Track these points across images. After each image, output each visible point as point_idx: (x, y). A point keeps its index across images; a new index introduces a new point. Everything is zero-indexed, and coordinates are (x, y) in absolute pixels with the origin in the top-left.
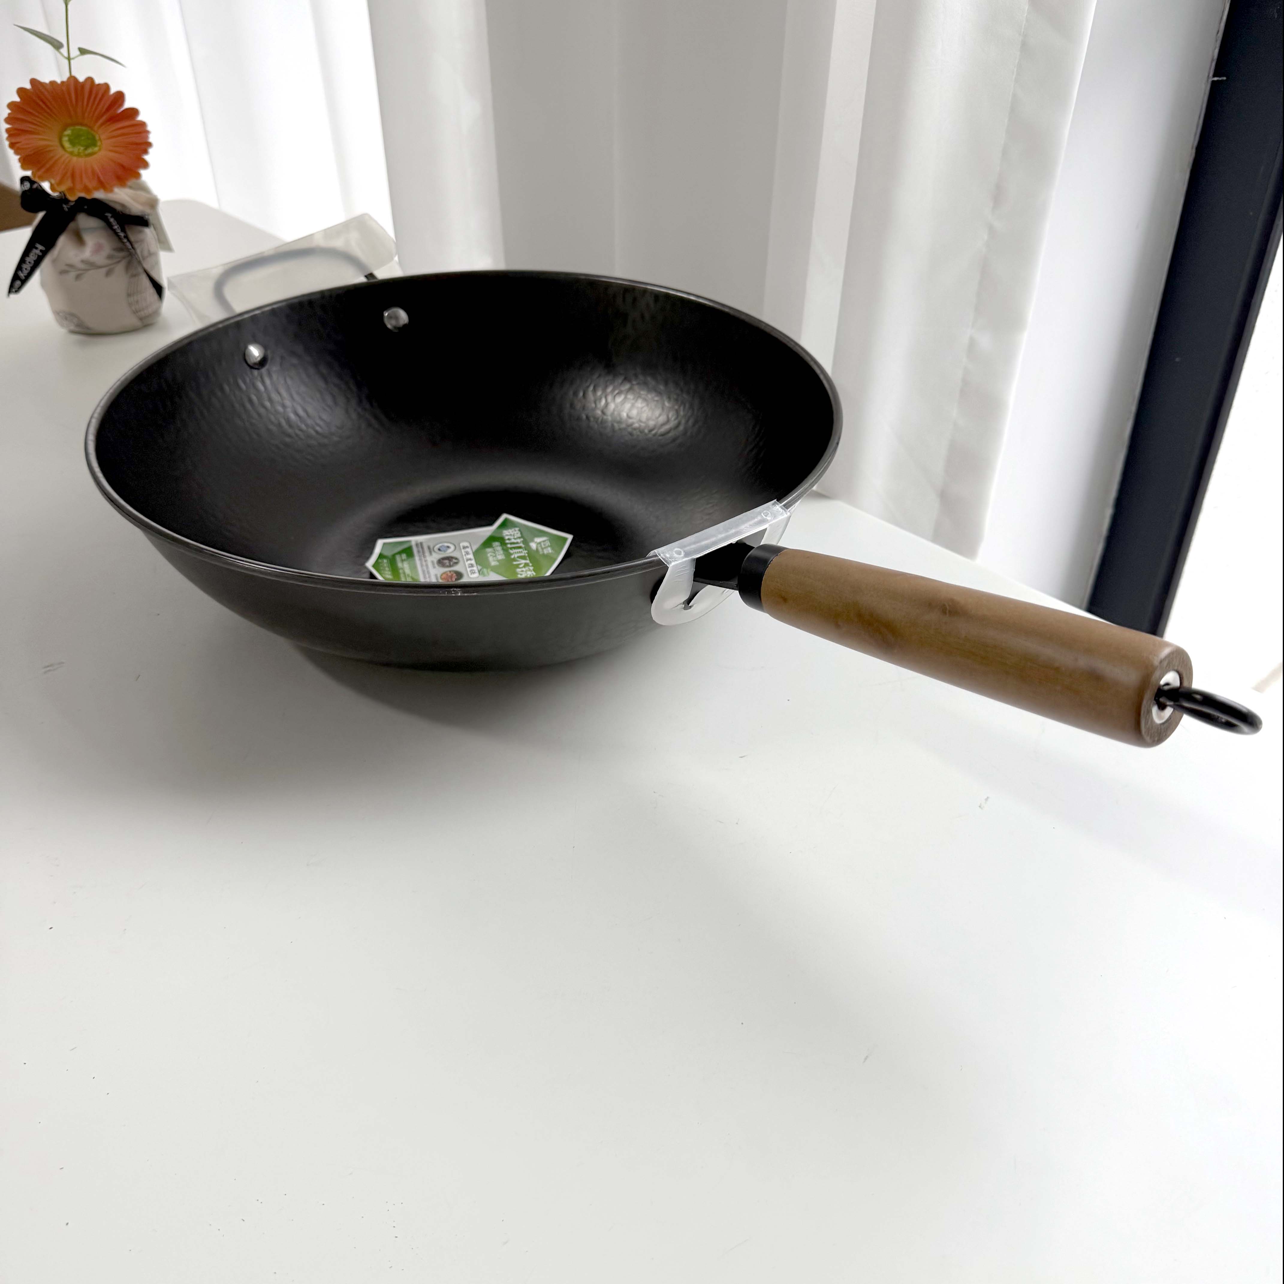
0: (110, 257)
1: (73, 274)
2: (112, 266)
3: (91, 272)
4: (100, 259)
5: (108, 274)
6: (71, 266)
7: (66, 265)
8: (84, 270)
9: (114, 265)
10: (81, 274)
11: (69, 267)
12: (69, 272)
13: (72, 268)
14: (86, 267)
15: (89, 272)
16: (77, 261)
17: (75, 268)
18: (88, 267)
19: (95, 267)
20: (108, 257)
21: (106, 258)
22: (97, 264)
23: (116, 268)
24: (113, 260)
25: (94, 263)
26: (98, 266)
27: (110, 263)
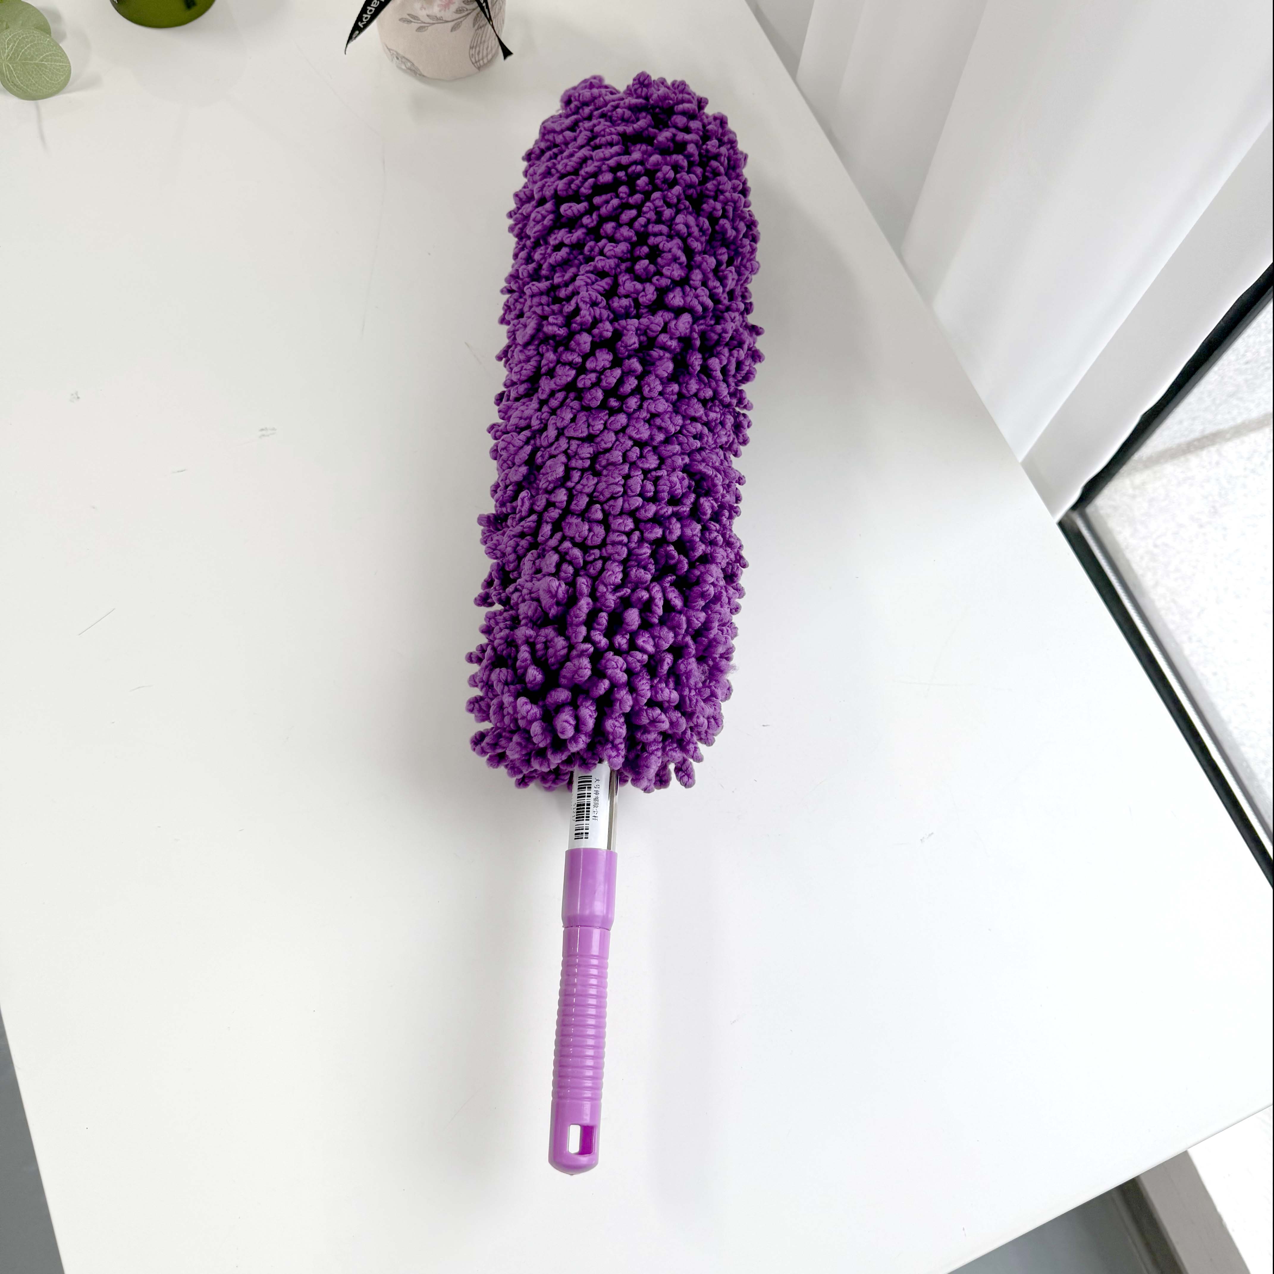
2: (459, 20)
4: (449, 14)
5: (453, 29)
7: (409, 15)
8: (428, 23)
9: (462, 19)
10: (424, 27)
11: (412, 18)
12: (411, 22)
13: (415, 19)
14: (431, 21)
15: (434, 26)
16: (422, 14)
17: (419, 20)
18: (434, 22)
19: (441, 21)
20: (457, 11)
21: (454, 12)
22: (444, 19)
23: (463, 22)
24: (461, 13)
25: (441, 18)
26: (445, 21)
27: (458, 17)
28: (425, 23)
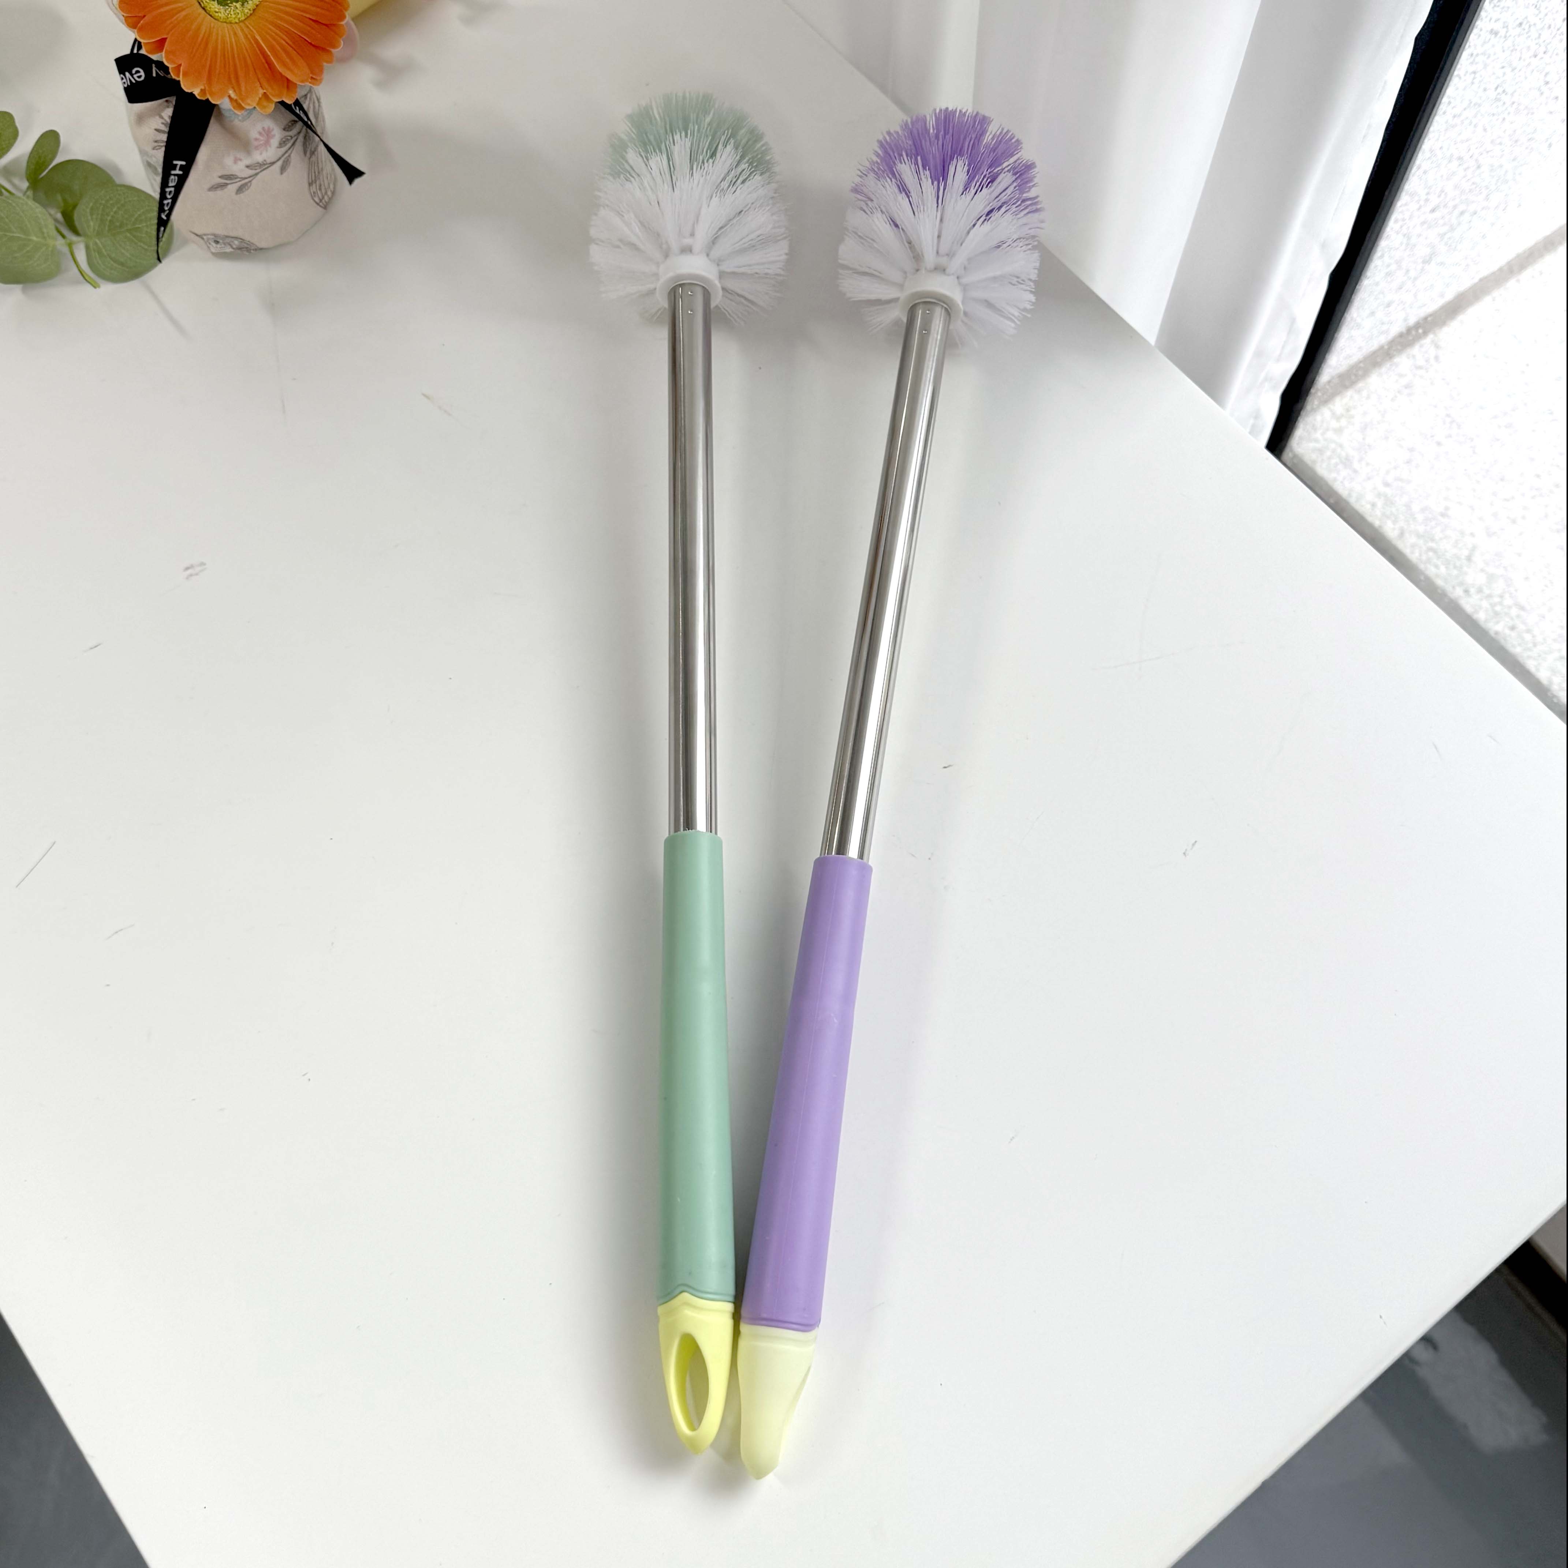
0: (282, 144)
1: (232, 188)
2: (287, 155)
3: (260, 174)
4: (271, 152)
5: (283, 169)
6: (230, 177)
7: (220, 177)
8: (249, 177)
9: (289, 152)
10: (246, 184)
11: (226, 179)
12: (227, 184)
13: (231, 179)
14: (253, 172)
15: (259, 176)
16: (239, 168)
17: (236, 177)
18: (257, 171)
19: (266, 166)
20: (280, 144)
21: (278, 147)
22: (268, 161)
23: (292, 155)
24: (286, 145)
25: (265, 162)
26: (270, 163)
27: (284, 151)
28: (246, 178)
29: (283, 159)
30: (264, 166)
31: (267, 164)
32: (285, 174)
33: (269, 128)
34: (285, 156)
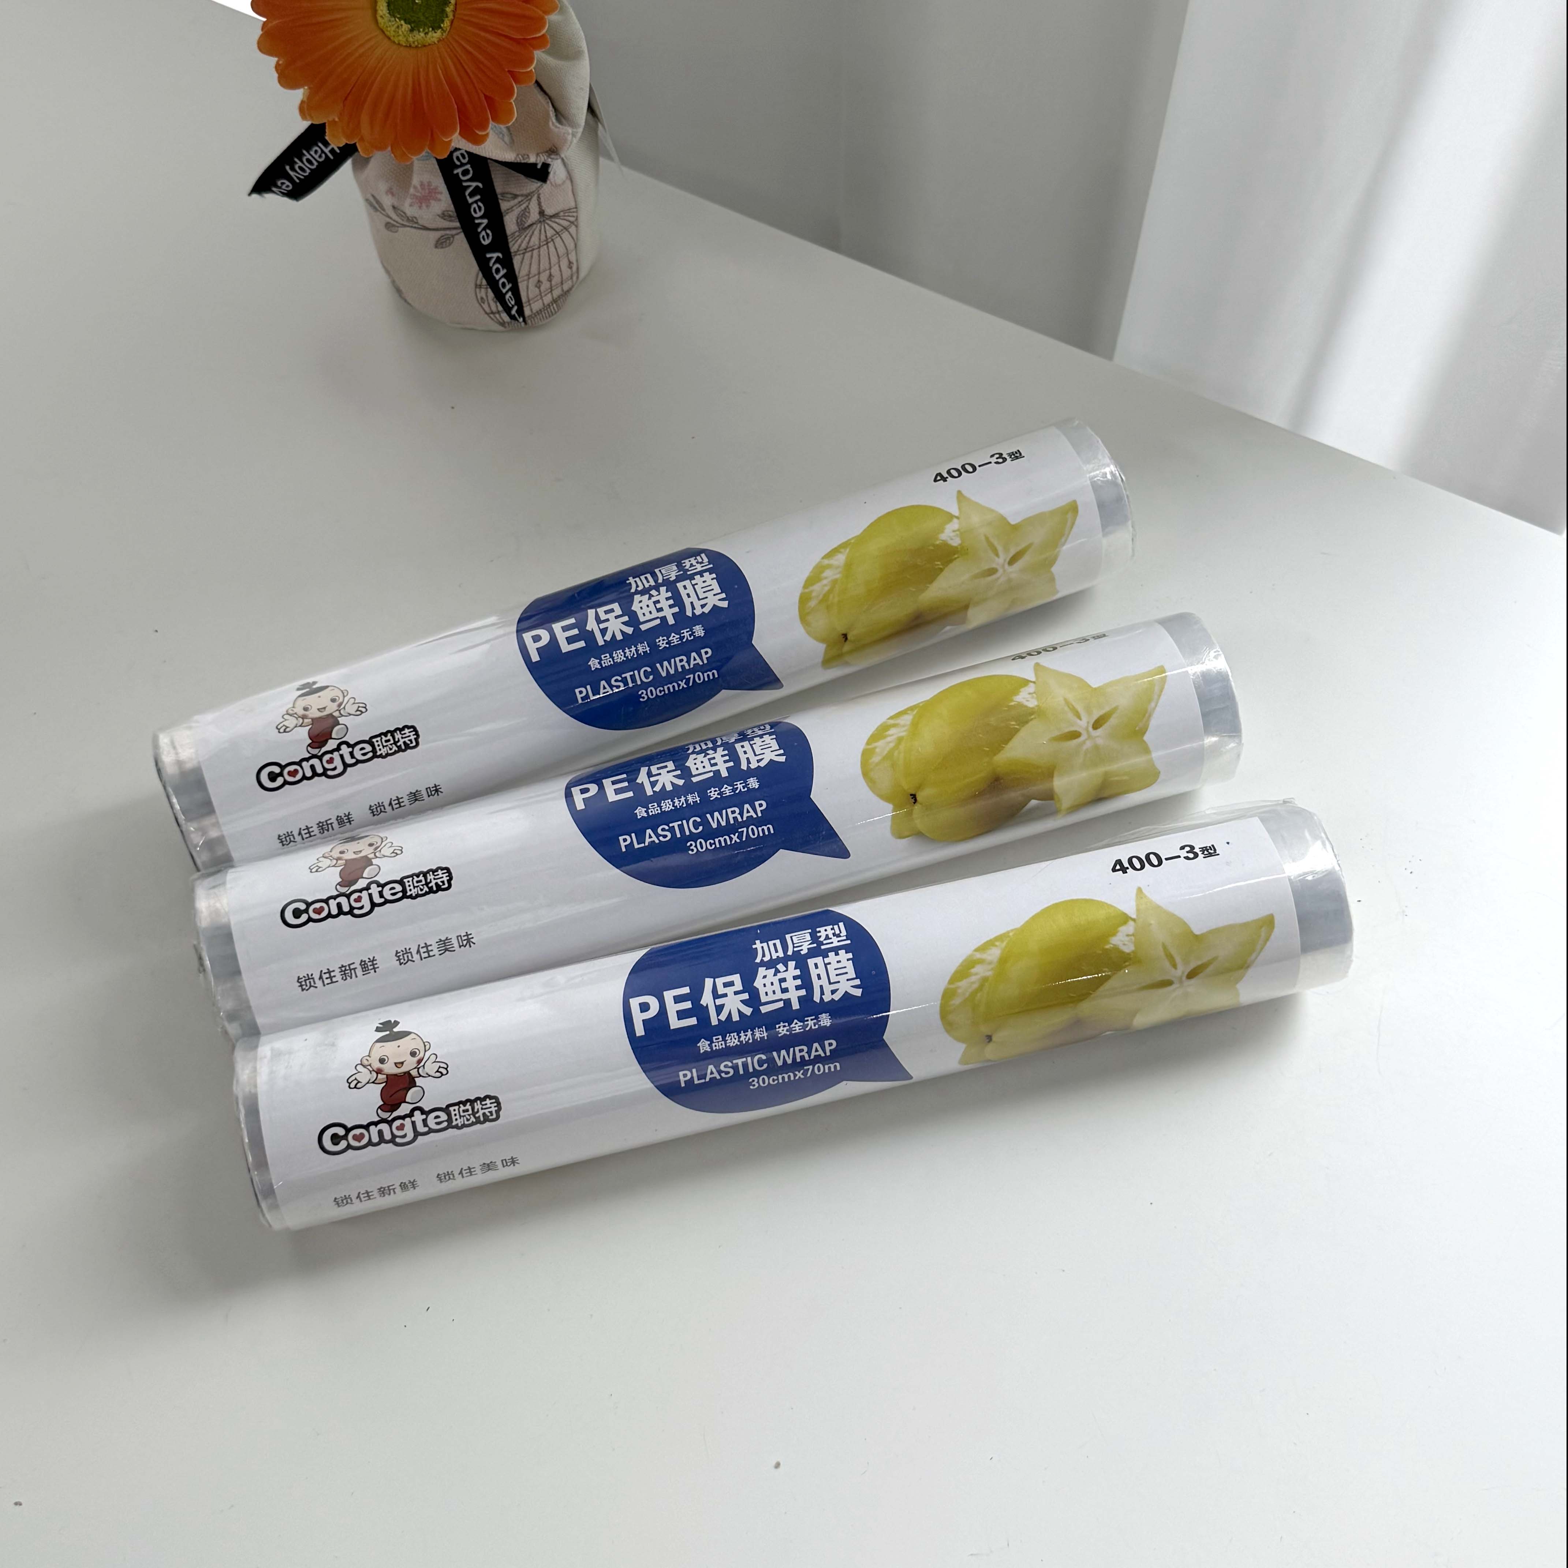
1: (383, 217)
4: (427, 214)
5: (440, 244)
8: (397, 222)
9: (453, 232)
10: (394, 225)
12: (376, 208)
13: (381, 207)
14: (401, 221)
16: (387, 202)
17: (385, 211)
18: (405, 222)
19: (416, 225)
20: (442, 215)
21: (439, 216)
22: (421, 222)
23: (456, 237)
24: (450, 221)
25: (415, 220)
26: (424, 227)
27: (444, 227)
28: (392, 219)
29: (443, 233)
30: (412, 222)
31: (417, 223)
32: (440, 251)
33: (436, 188)
34: (448, 232)
